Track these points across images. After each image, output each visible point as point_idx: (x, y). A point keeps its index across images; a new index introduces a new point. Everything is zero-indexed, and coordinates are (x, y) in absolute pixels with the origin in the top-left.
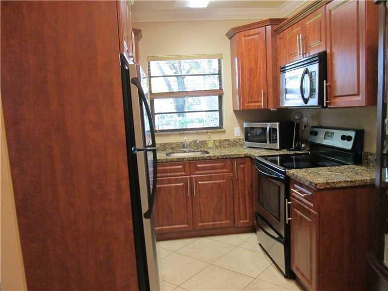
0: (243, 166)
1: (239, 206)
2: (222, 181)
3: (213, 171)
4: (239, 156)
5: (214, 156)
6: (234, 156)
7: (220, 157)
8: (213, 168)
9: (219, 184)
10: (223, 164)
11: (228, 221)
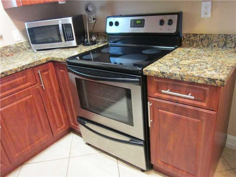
0: (47, 73)
1: (53, 116)
2: (28, 97)
3: (14, 90)
4: (40, 63)
5: (11, 70)
6: (36, 64)
7: (19, 70)
8: (13, 86)
9: (26, 102)
10: (24, 77)
11: (46, 136)
